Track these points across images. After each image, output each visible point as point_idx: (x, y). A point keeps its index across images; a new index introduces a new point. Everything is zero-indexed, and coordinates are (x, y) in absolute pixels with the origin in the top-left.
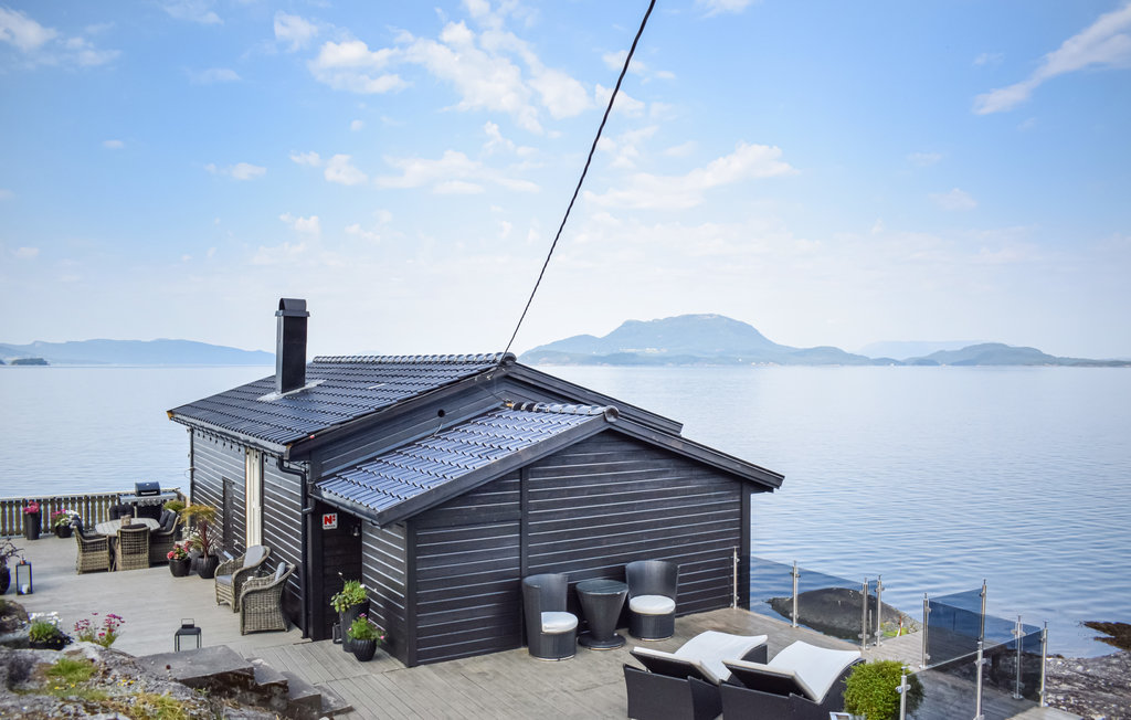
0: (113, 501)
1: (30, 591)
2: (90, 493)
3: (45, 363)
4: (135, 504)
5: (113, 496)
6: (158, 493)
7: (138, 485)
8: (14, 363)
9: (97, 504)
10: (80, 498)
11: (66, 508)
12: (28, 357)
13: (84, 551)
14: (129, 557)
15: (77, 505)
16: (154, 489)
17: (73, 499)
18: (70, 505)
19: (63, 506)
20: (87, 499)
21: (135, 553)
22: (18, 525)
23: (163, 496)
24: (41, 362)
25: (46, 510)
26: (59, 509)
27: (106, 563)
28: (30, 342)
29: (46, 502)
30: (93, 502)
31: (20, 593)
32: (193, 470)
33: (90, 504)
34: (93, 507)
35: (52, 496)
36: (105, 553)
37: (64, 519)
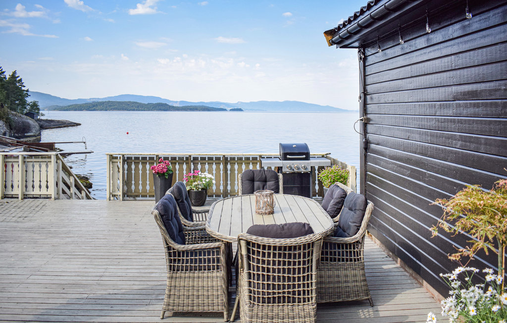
0: (254, 164)
3: (242, 110)
4: (280, 169)
5: (255, 159)
6: (307, 157)
7: (283, 147)
8: (231, 110)
10: (218, 159)
11: (203, 170)
12: (236, 108)
13: (172, 269)
15: (214, 167)
16: (303, 153)
17: (211, 158)
18: (207, 166)
19: (199, 166)
20: (226, 161)
21: (280, 300)
22: (144, 185)
23: (312, 162)
24: (240, 110)
25: (181, 170)
26: (195, 169)
28: (237, 102)
29: (182, 160)
32: (366, 123)
33: (229, 167)
36: (216, 279)
37: (196, 183)
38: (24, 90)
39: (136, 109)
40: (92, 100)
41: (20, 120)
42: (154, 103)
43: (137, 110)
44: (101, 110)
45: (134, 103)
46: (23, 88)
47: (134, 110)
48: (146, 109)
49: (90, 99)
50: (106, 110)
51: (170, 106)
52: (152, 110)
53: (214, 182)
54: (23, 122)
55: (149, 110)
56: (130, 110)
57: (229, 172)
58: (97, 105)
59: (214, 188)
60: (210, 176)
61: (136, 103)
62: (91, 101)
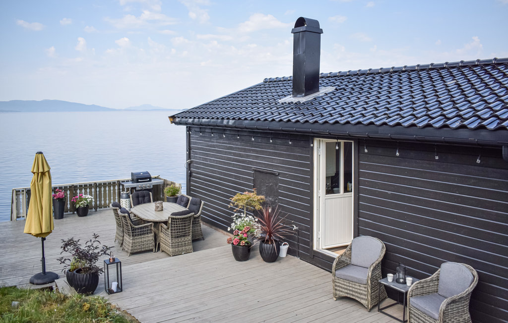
1: (120, 289)
2: (98, 181)
5: (114, 183)
7: (133, 174)
9: (103, 189)
10: (91, 185)
11: (86, 193)
14: (176, 240)
15: (88, 190)
16: (148, 177)
17: (86, 186)
19: (83, 191)
20: (96, 186)
21: (181, 236)
23: (154, 182)
27: (151, 245)
30: (100, 188)
31: (110, 292)
33: (98, 189)
34: (100, 191)
35: (71, 184)
36: (150, 237)
37: (82, 202)
53: (93, 200)
57: (98, 193)
59: (93, 204)
60: (90, 197)
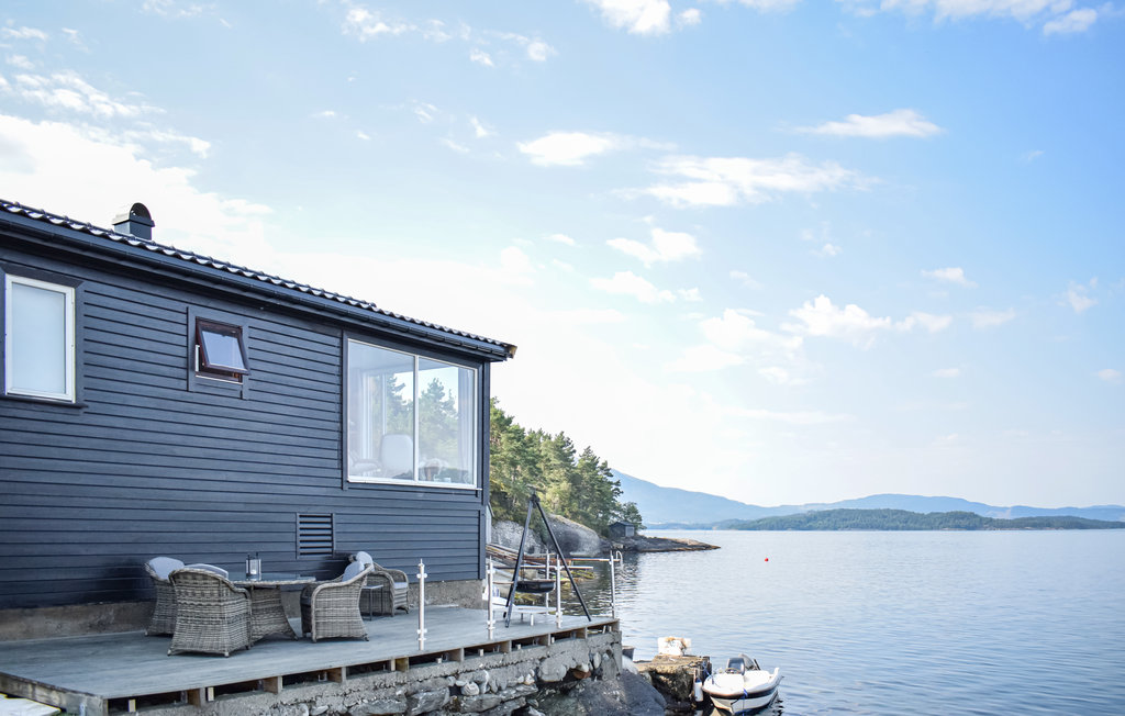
38: (611, 483)
39: (901, 526)
40: (809, 509)
41: (561, 528)
42: (945, 512)
43: (903, 529)
44: (825, 529)
45: (897, 512)
46: (610, 479)
47: (896, 528)
48: (924, 527)
49: (806, 505)
50: (835, 529)
51: (981, 519)
52: (938, 529)
54: (565, 533)
55: (932, 529)
56: (887, 529)
58: (815, 517)
61: (902, 512)
62: (804, 511)
